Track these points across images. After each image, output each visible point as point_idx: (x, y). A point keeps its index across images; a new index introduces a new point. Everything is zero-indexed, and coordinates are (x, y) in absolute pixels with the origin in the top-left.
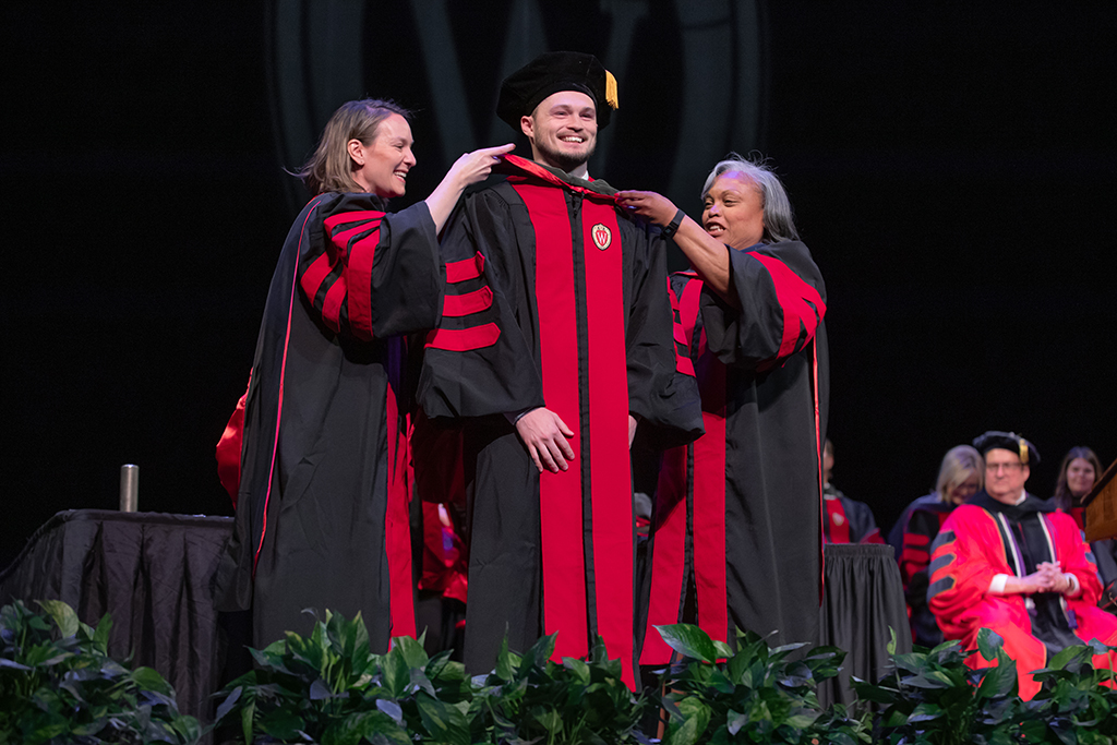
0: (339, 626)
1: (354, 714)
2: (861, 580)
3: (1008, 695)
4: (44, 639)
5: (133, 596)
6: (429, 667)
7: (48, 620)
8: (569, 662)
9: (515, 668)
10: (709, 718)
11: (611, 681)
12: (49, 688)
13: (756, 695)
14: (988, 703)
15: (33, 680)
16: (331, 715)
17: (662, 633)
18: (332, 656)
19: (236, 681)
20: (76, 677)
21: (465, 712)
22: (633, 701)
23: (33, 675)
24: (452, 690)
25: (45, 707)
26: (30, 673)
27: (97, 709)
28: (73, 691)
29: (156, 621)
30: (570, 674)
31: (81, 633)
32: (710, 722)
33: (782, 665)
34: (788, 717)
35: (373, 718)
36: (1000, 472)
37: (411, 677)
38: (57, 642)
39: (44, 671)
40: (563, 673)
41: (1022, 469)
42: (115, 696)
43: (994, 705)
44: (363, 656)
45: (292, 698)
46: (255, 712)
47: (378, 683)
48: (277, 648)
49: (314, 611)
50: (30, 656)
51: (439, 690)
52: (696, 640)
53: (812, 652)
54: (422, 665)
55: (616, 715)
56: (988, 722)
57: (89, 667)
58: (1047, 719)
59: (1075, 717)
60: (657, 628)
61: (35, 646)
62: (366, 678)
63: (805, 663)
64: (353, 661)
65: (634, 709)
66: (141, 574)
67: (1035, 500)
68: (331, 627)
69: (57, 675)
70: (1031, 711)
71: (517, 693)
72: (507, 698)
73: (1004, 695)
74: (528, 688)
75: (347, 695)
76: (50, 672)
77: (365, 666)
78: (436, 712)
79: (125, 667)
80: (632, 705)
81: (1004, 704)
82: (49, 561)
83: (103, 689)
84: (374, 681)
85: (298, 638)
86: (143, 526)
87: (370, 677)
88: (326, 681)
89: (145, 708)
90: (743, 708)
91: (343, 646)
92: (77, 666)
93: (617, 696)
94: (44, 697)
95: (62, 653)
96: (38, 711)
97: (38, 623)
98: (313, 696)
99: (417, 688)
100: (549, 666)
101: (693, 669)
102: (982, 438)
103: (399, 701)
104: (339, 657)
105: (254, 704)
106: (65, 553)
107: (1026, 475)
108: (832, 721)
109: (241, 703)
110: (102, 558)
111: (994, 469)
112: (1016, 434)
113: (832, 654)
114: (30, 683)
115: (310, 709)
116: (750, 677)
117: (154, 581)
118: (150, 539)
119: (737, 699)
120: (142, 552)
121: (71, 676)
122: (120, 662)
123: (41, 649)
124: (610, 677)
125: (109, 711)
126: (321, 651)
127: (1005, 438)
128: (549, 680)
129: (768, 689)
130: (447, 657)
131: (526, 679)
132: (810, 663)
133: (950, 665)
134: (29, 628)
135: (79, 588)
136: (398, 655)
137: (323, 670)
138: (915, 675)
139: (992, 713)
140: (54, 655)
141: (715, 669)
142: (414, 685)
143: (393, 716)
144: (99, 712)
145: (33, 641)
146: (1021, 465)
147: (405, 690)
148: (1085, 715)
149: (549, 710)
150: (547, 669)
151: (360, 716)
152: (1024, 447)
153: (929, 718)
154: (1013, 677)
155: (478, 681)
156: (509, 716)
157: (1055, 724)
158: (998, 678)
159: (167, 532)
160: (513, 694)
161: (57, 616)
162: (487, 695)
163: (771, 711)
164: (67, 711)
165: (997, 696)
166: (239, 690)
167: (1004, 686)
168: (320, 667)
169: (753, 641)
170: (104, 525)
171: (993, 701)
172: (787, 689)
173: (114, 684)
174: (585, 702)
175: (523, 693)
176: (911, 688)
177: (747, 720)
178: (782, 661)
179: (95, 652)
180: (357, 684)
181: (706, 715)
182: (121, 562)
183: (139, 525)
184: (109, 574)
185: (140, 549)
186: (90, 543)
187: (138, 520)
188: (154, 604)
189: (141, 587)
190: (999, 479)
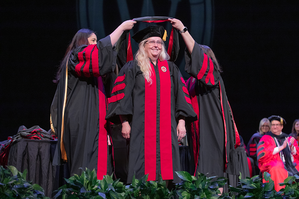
0: (89, 172)
1: (92, 197)
3: (272, 190)
4: (8, 176)
5: (36, 163)
6: (113, 183)
7: (9, 171)
8: (151, 182)
9: (137, 183)
10: (190, 197)
11: (163, 187)
12: (9, 190)
13: (202, 191)
14: (266, 192)
15: (5, 187)
16: (86, 197)
17: (178, 174)
18: (87, 180)
19: (61, 187)
20: (17, 187)
21: (123, 195)
22: (169, 192)
23: (5, 186)
24: (120, 190)
25: (8, 195)
26: (4, 186)
27: (22, 195)
28: (16, 191)
29: (42, 169)
30: (152, 185)
31: (19, 174)
32: (190, 198)
33: (210, 182)
34: (211, 197)
35: (98, 198)
36: (275, 127)
37: (108, 186)
38: (12, 177)
39: (8, 185)
40: (150, 185)
41: (281, 126)
42: (28, 192)
43: (268, 193)
44: (95, 180)
45: (76, 192)
46: (66, 196)
47: (100, 188)
48: (72, 178)
49: (82, 168)
50: (4, 181)
51: (116, 190)
52: (187, 176)
53: (218, 179)
54: (111, 183)
55: (164, 196)
56: (266, 198)
57: (20, 184)
58: (282, 197)
59: (291, 196)
60: (176, 172)
61: (6, 178)
62: (96, 187)
63: (217, 182)
64: (92, 182)
65: (169, 195)
66: (39, 156)
67: (284, 134)
68: (87, 173)
69: (12, 186)
70: (278, 195)
71: (137, 190)
72: (135, 192)
73: (270, 190)
74: (140, 189)
75: (91, 191)
76: (10, 185)
77: (96, 183)
78: (115, 196)
79: (30, 184)
80: (169, 193)
81: (271, 193)
82: (13, 153)
83: (25, 190)
84: (98, 187)
85: (78, 176)
86: (39, 143)
87: (97, 186)
88: (85, 187)
89: (36, 195)
90: (199, 194)
91: (90, 178)
92: (17, 184)
93: (164, 191)
94: (8, 192)
95: (13, 180)
96: (6, 196)
97: (7, 172)
98: (81, 192)
99: (110, 189)
100: (146, 183)
101: (186, 183)
102: (271, 117)
103: (105, 193)
104: (89, 181)
105: (66, 194)
106: (18, 151)
107: (282, 127)
108: (224, 197)
109: (62, 193)
110: (28, 152)
111: (274, 126)
112: (280, 116)
113: (224, 179)
114: (4, 188)
115: (81, 195)
116: (201, 186)
117: (42, 158)
118: (41, 147)
119: (197, 192)
120: (39, 150)
121: (15, 186)
122: (29, 183)
123: (7, 179)
124: (162, 186)
125: (26, 196)
126: (84, 179)
127: (277, 117)
128: (146, 187)
129: (206, 189)
130: (118, 181)
131: (140, 187)
132: (218, 182)
133: (256, 182)
134: (4, 173)
135: (21, 160)
136: (105, 181)
137: (84, 185)
138: (246, 185)
139: (267, 195)
140: (11, 181)
141: (192, 183)
142: (109, 188)
143: (103, 197)
144: (23, 196)
145: (5, 177)
146: (281, 125)
147: (107, 190)
148: (293, 195)
149: (146, 195)
150: (146, 184)
151: (94, 197)
152: (282, 120)
153: (250, 197)
154: (273, 185)
155: (127, 187)
156: (135, 197)
157: (285, 198)
158: (269, 186)
159: (45, 145)
160: (136, 191)
161: (12, 170)
162: (129, 191)
163: (206, 195)
164: (14, 196)
165: (269, 190)
166: (61, 190)
167: (270, 188)
168: (84, 184)
169: (202, 176)
170: (29, 144)
171: (267, 192)
172: (211, 189)
173: (27, 188)
174: (156, 193)
175: (139, 190)
176: (245, 189)
177: (200, 198)
178: (210, 181)
179: (22, 180)
180: (94, 188)
181: (189, 196)
182: (33, 153)
183: (38, 143)
184: (30, 156)
185: (38, 149)
186: (24, 148)
187: (38, 142)
188: (42, 164)
189: (39, 160)
190: (275, 129)
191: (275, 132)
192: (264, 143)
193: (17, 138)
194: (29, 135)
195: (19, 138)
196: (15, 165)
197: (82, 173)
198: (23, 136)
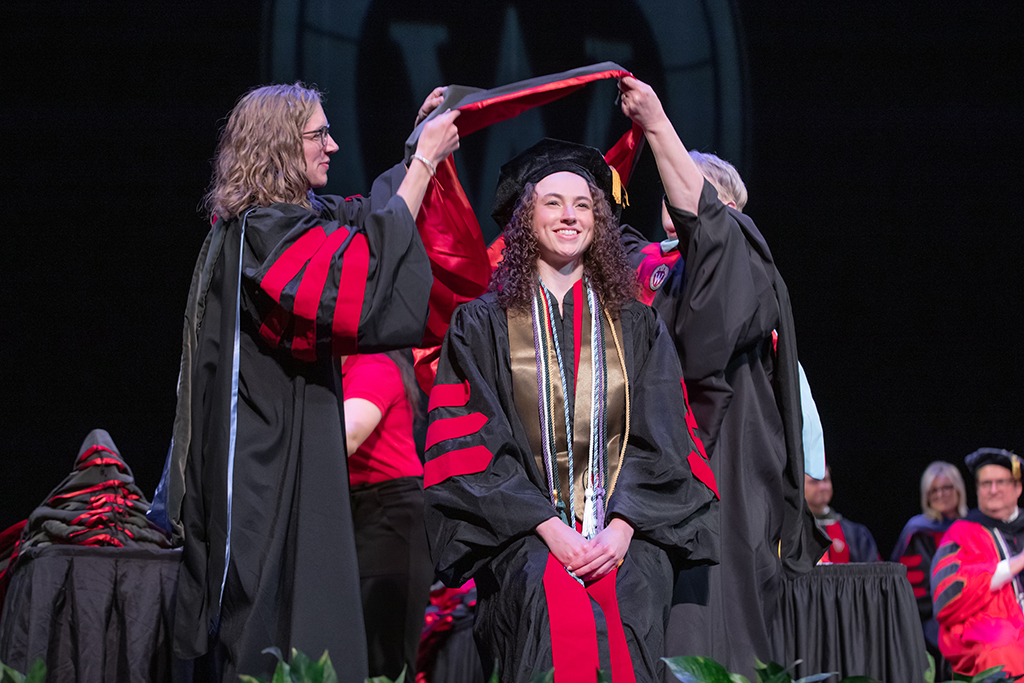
0: (302, 667)
2: (874, 600)
5: (105, 638)
17: (672, 666)
29: (131, 662)
36: (994, 489)
41: (1015, 485)
52: (710, 673)
60: (667, 661)
66: (114, 613)
82: (17, 601)
85: (256, 681)
86: (117, 561)
102: (975, 455)
106: (33, 592)
107: (1019, 491)
110: (73, 597)
111: (988, 486)
112: (1008, 450)
117: (128, 620)
118: (124, 575)
120: (115, 589)
127: (997, 455)
135: (48, 628)
146: (1013, 481)
152: (1016, 463)
169: (775, 673)
170: (74, 560)
182: (92, 599)
183: (112, 561)
184: (80, 612)
185: (112, 586)
186: (60, 580)
187: (111, 555)
188: (129, 643)
189: (114, 626)
190: (993, 496)
191: (994, 511)
192: (959, 550)
193: (35, 544)
194: (77, 534)
195: (40, 545)
196: (24, 646)
197: (277, 670)
198: (55, 538)
